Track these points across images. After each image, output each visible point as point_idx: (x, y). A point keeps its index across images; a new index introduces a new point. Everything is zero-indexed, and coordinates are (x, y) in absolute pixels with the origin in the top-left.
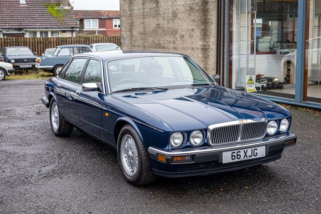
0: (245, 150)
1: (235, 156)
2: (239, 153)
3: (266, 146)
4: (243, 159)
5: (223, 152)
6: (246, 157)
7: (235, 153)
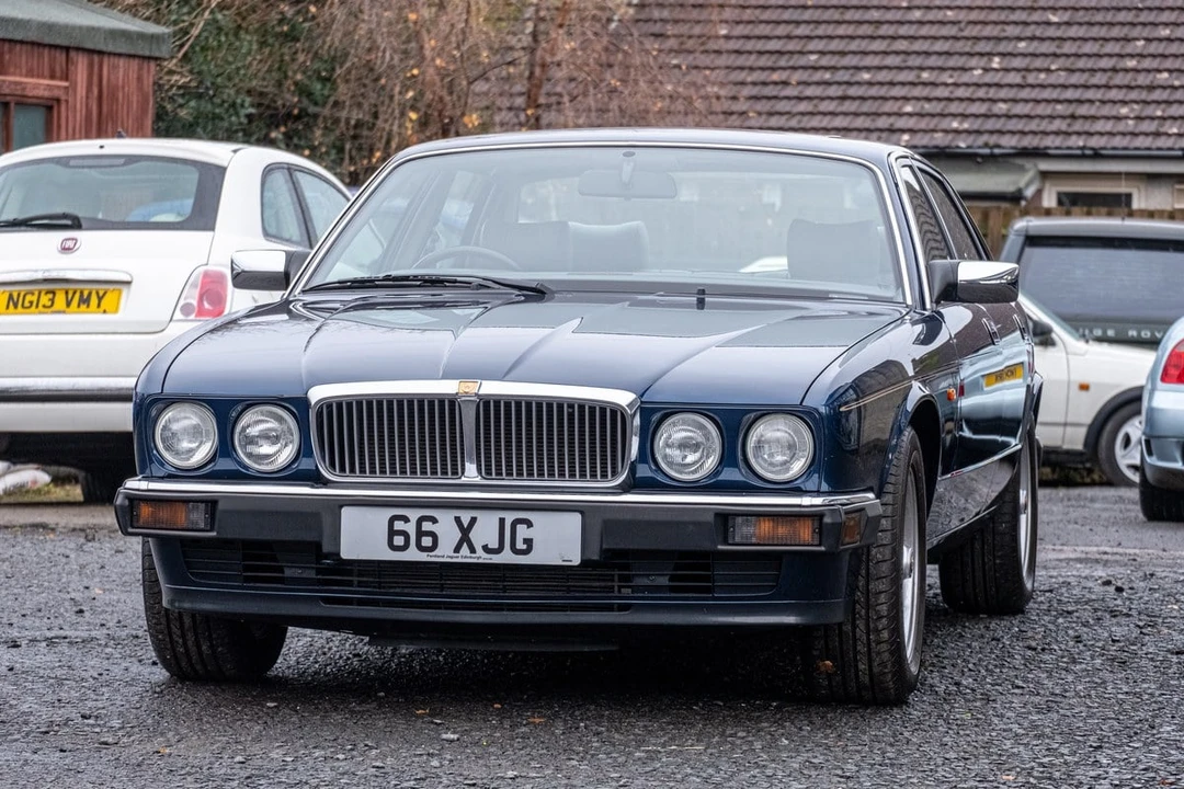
0: (466, 517)
1: (405, 535)
2: (426, 526)
3: (582, 513)
4: (452, 557)
5: (341, 507)
6: (465, 549)
7: (406, 519)
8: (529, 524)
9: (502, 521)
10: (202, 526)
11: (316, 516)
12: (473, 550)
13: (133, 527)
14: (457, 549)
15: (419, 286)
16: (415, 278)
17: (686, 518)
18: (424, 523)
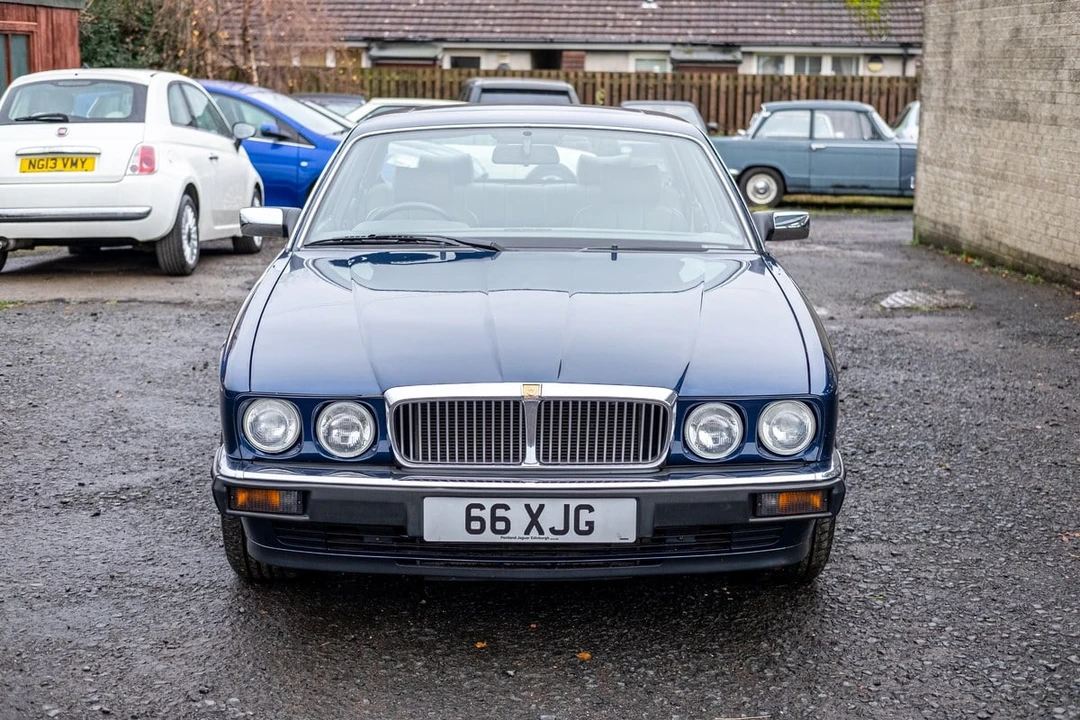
0: (535, 504)
1: (481, 520)
2: (500, 513)
3: (638, 499)
4: (523, 538)
5: (424, 498)
6: (534, 532)
7: (482, 507)
8: (590, 509)
9: (567, 507)
10: (295, 510)
11: (402, 506)
12: (541, 532)
13: (232, 509)
14: (527, 532)
15: (396, 243)
17: (725, 499)
18: (497, 510)
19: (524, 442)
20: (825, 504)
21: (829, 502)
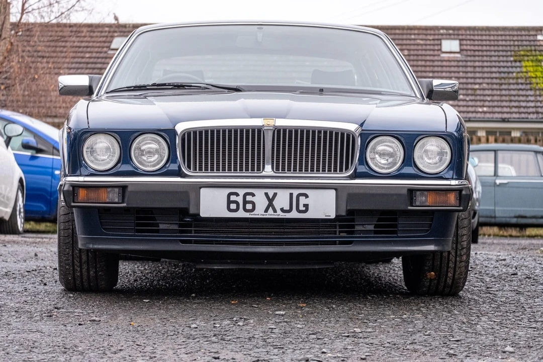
0: (271, 192)
1: (237, 203)
2: (249, 198)
3: (336, 189)
4: (263, 215)
5: (200, 188)
6: (271, 211)
7: (237, 195)
8: (306, 196)
9: (291, 195)
10: (116, 200)
11: (186, 194)
12: (275, 211)
13: (74, 202)
14: (266, 211)
15: (171, 89)
16: (169, 85)
17: (393, 192)
18: (247, 197)
19: (264, 162)
20: (458, 201)
21: (460, 200)
